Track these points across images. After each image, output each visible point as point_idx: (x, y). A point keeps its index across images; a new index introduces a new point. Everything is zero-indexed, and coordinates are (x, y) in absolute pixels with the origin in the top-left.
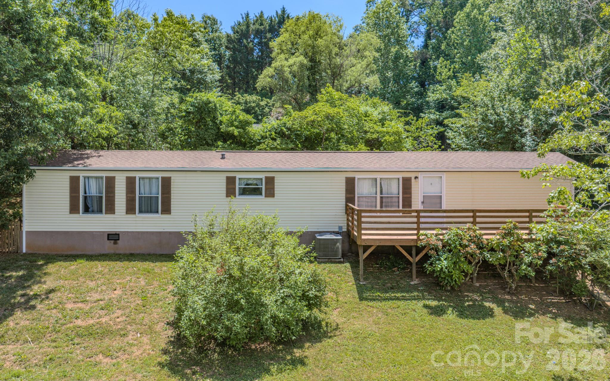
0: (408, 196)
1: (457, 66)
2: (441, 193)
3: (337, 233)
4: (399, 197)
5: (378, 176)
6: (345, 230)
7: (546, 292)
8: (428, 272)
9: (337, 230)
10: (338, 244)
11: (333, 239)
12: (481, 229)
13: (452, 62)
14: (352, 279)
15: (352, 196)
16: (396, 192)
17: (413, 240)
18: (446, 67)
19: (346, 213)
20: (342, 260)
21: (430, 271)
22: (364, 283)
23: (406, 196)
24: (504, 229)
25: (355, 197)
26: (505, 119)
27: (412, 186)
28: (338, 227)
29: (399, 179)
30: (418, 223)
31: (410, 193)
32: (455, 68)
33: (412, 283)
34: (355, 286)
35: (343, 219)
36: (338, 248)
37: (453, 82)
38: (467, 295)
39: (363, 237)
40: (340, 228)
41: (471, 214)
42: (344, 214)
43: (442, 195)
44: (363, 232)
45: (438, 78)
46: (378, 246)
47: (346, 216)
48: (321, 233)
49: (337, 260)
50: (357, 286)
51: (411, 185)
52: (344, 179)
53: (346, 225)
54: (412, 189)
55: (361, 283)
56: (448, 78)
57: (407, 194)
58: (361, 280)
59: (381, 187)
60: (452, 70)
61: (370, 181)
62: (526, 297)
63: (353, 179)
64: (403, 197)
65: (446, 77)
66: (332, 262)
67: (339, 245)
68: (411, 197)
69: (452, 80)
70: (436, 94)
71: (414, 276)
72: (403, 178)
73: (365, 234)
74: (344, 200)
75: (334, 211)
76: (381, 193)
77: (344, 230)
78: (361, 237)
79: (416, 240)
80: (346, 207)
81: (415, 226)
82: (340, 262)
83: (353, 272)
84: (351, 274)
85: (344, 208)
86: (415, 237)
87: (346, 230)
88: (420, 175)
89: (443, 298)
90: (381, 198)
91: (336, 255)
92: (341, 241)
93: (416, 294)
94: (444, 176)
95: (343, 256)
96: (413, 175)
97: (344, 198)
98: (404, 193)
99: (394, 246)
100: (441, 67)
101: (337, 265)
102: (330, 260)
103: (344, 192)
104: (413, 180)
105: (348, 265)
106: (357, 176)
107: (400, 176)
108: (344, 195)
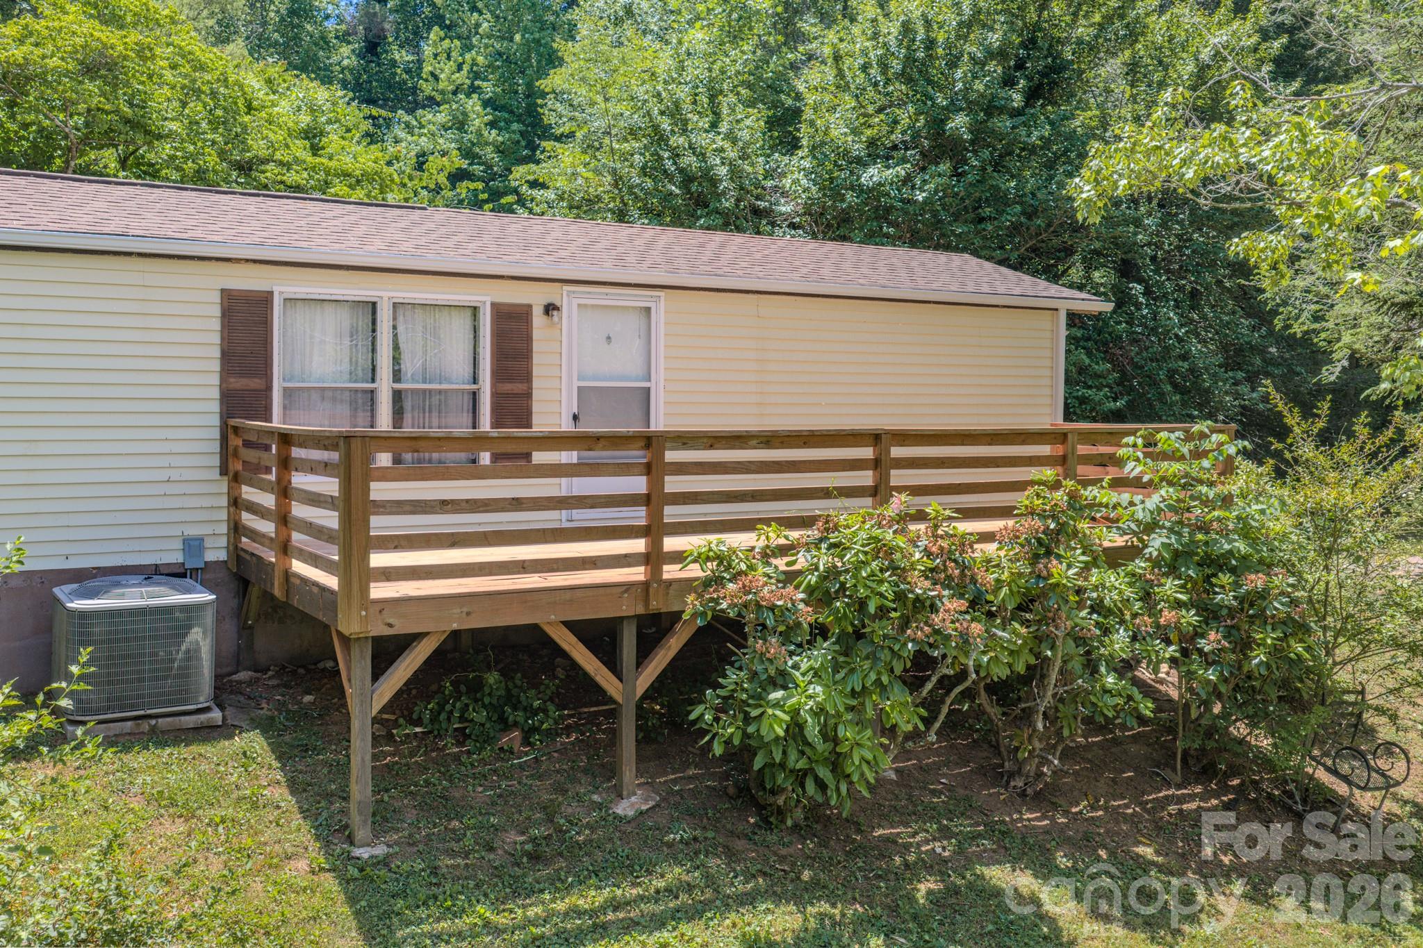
0: (518, 387)
1: (480, 59)
2: (648, 378)
3: (177, 574)
4: (474, 395)
5: (385, 292)
6: (216, 552)
7: (1135, 771)
8: (718, 749)
9: (175, 557)
10: (196, 634)
11: (166, 611)
12: (968, 514)
13: (468, 48)
14: (300, 832)
15: (256, 383)
16: (465, 370)
17: (628, 586)
18: (449, 58)
19: (224, 471)
20: (216, 715)
21: (728, 742)
22: (380, 850)
23: (507, 387)
24: (1032, 512)
25: (269, 388)
26: (723, 171)
27: (536, 346)
28: (178, 545)
29: (475, 310)
30: (652, 500)
31: (527, 378)
32: (474, 63)
33: (625, 808)
34: (329, 882)
35: (206, 502)
36: (192, 655)
37: (470, 102)
38: (891, 840)
39: (379, 591)
40: (193, 545)
41: (867, 453)
42: (215, 474)
43: (652, 385)
44: (378, 560)
45: (427, 88)
46: (455, 634)
47: (224, 487)
48: (87, 579)
49: (190, 721)
50: (345, 881)
51: (529, 339)
52: (217, 298)
53: (223, 529)
54: (536, 359)
55: (363, 853)
56: (455, 93)
57: (511, 379)
58: (361, 834)
59: (396, 347)
60: (466, 68)
61: (344, 318)
62: (1093, 808)
63: (264, 301)
64: (495, 395)
65: (451, 88)
66: (162, 738)
67: (201, 640)
68: (528, 395)
69: (468, 96)
70: (420, 135)
71: (629, 772)
72: (493, 305)
73: (389, 574)
74: (215, 407)
75: (164, 461)
76: (397, 376)
77: (211, 556)
78: (365, 591)
79: (646, 585)
80: (224, 439)
81: (638, 516)
82: (207, 733)
83: (294, 787)
84: (281, 794)
85: (216, 447)
86: (637, 573)
87: (222, 556)
88: (568, 299)
89: (806, 875)
90: (398, 396)
91: (183, 694)
92: (209, 617)
93: (674, 874)
94: (661, 304)
95: (223, 690)
96: (535, 297)
97: (216, 393)
98: (499, 375)
99: (535, 627)
100: (436, 55)
101: (195, 749)
102: (145, 726)
103: (216, 366)
104: (538, 318)
105: (254, 742)
106: (283, 286)
107: (485, 296)
108: (215, 380)
